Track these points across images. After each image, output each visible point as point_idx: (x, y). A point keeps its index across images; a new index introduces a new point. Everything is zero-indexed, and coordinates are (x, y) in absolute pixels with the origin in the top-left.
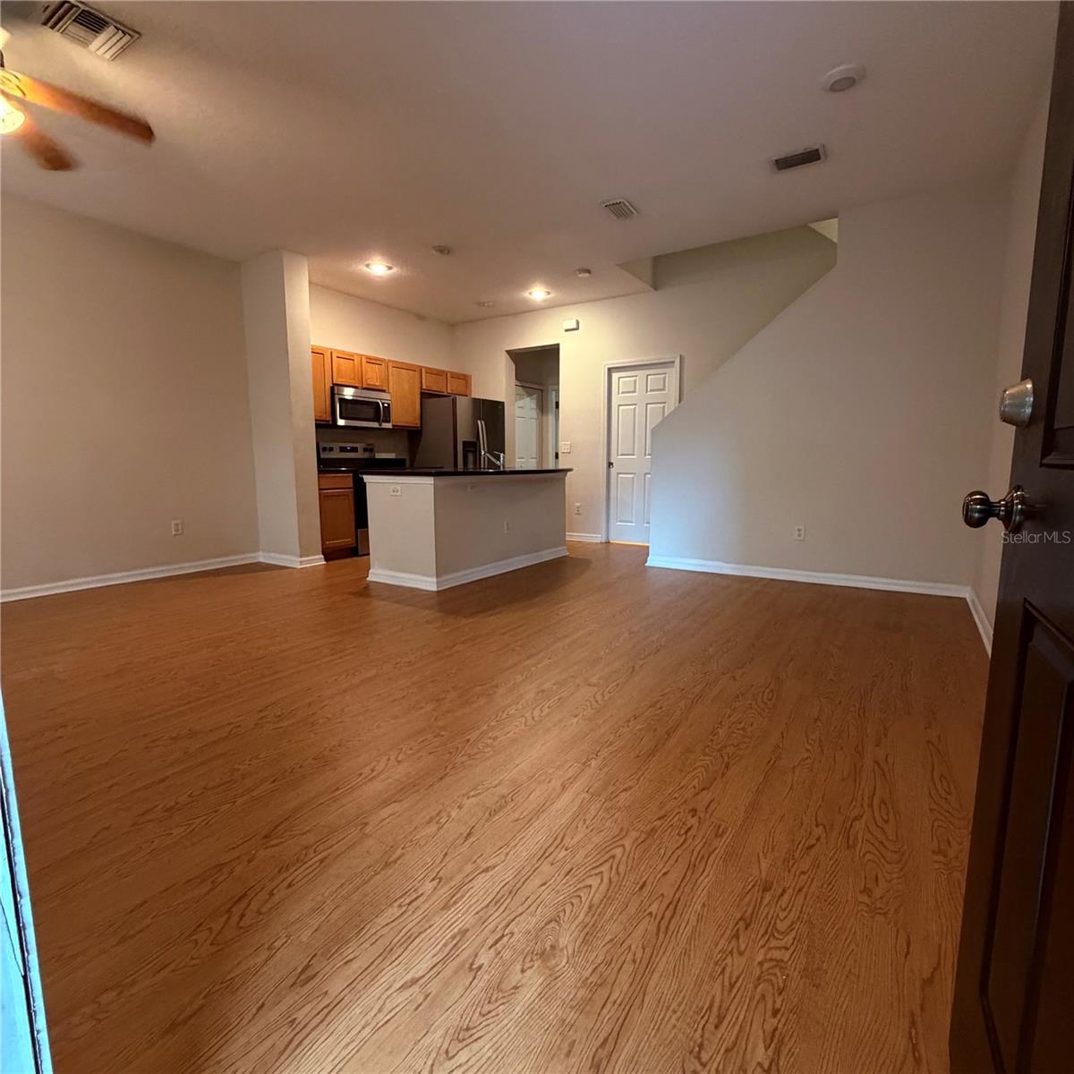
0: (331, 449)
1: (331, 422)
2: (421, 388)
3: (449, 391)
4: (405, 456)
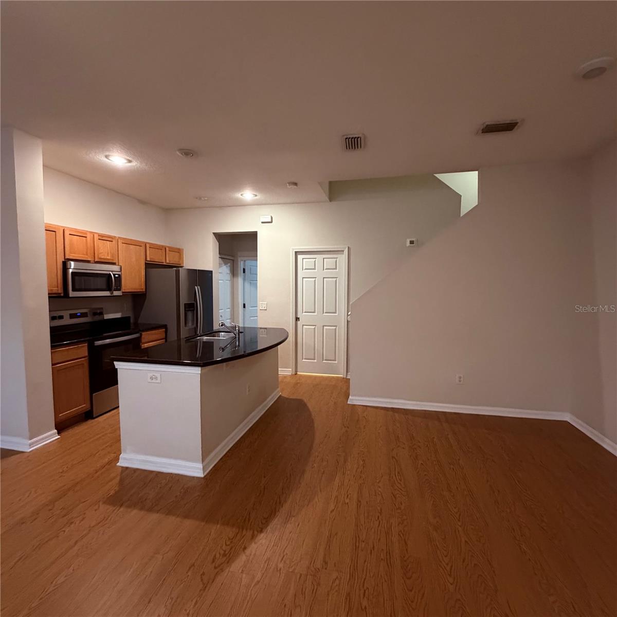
0: (61, 317)
1: (62, 295)
2: (146, 260)
3: (168, 261)
4: (129, 314)
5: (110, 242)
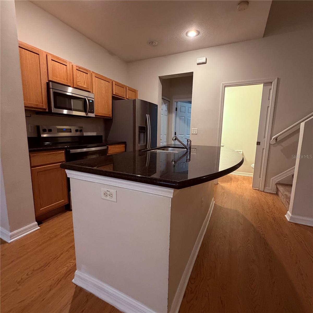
0: (50, 130)
1: (47, 111)
2: (113, 94)
3: (127, 97)
5: (86, 74)
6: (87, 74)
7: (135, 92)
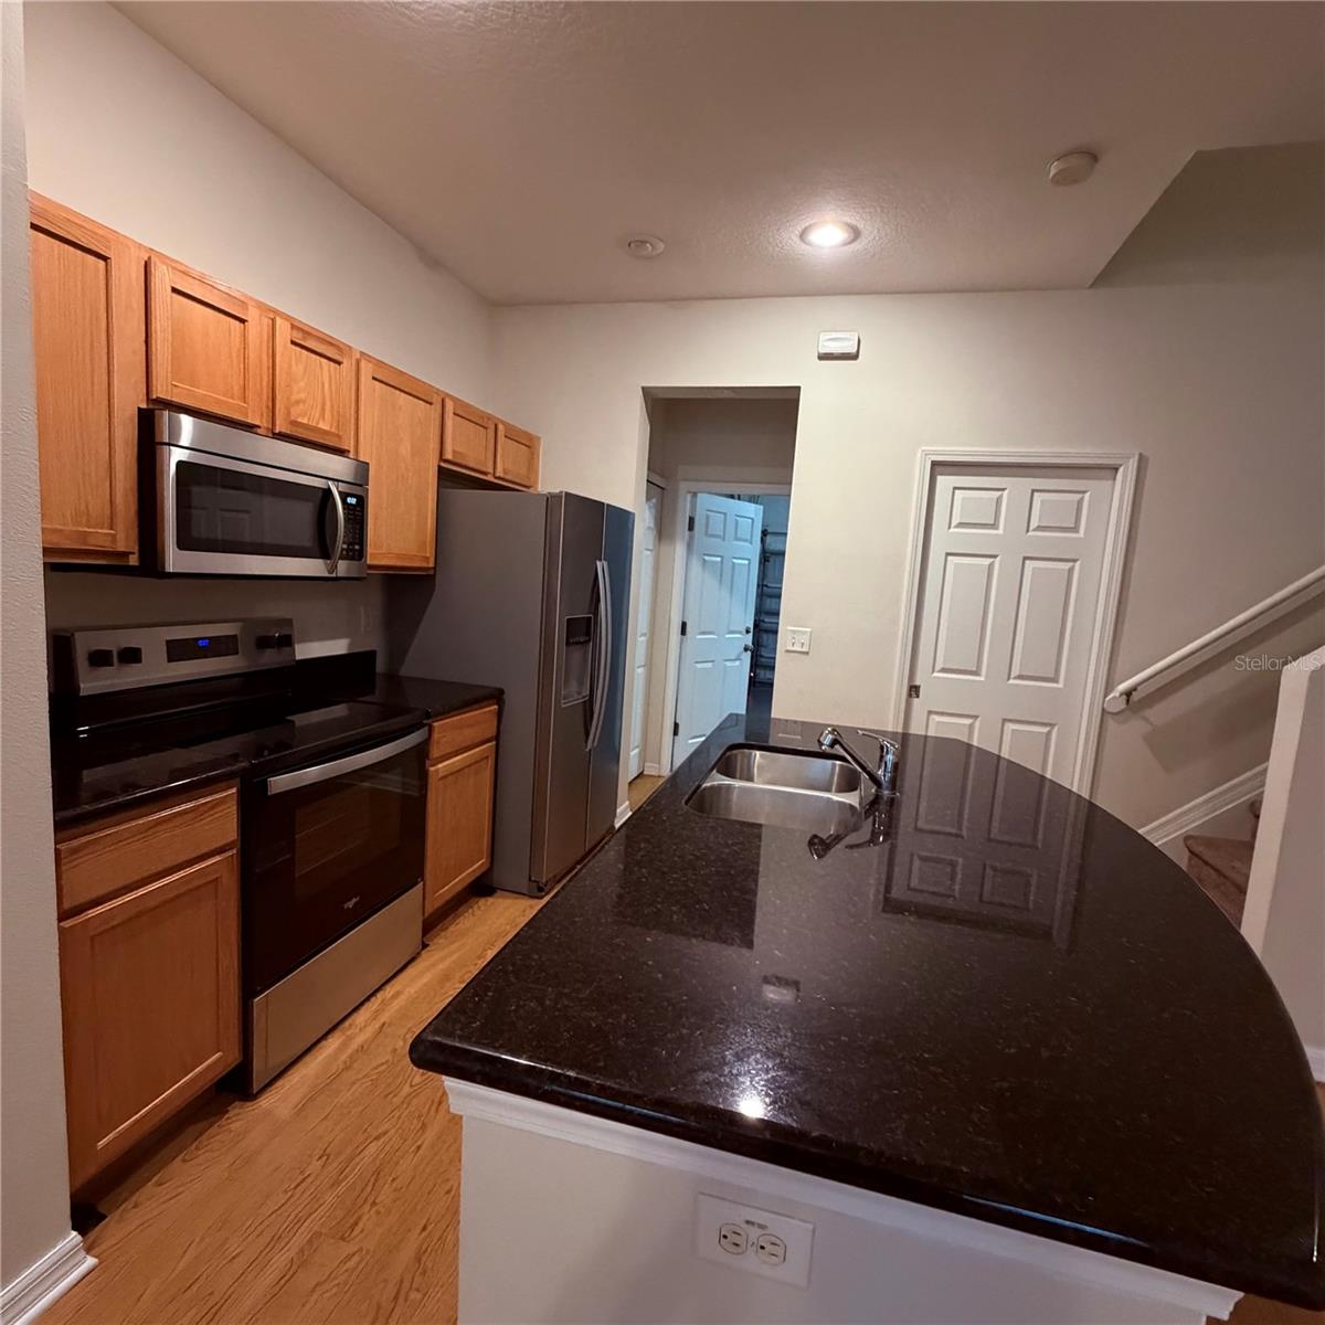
0: (131, 656)
1: (133, 561)
2: (441, 459)
3: (499, 473)
5: (332, 364)
6: (339, 363)
7: (529, 447)
